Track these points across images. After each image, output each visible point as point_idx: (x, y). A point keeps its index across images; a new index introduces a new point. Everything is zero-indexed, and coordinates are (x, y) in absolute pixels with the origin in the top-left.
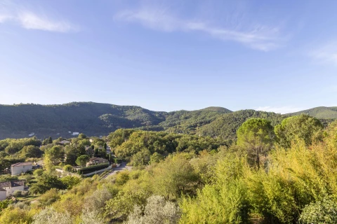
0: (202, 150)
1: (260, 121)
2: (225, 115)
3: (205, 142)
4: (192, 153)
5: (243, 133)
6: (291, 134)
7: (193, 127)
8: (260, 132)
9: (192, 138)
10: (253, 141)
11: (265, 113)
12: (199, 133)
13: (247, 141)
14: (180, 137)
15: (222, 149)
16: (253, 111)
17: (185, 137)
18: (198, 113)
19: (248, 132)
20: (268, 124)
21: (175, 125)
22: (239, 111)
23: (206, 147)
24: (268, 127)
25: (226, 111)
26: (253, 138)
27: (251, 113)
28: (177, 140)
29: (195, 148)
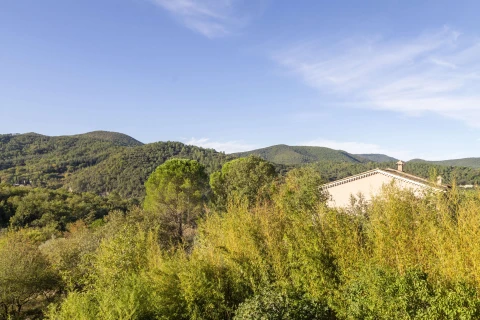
0: (74, 220)
1: (187, 164)
2: (129, 150)
3: (82, 204)
4: (51, 227)
5: (157, 185)
6: (234, 189)
7: (57, 172)
8: (187, 184)
9: (52, 196)
10: (173, 202)
11: (201, 150)
12: (70, 184)
13: (162, 201)
14: (21, 194)
16: (181, 145)
17: (36, 193)
18: (70, 142)
19: (166, 183)
20: (202, 169)
21: (10, 165)
22: (155, 144)
23: (82, 214)
24: (200, 176)
25: (130, 141)
26: (173, 196)
27: (176, 148)
28: (14, 200)
29: (58, 216)
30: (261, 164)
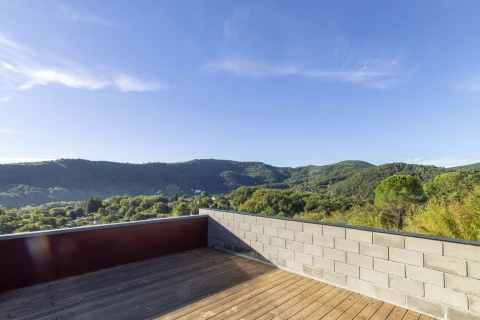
0: (334, 210)
1: (404, 178)
2: (365, 170)
3: (338, 202)
4: (323, 213)
5: (383, 192)
6: (444, 194)
7: (324, 185)
8: (404, 191)
9: (322, 197)
10: (394, 201)
11: (422, 166)
12: (331, 191)
13: (387, 201)
14: (308, 196)
15: (355, 209)
16: (404, 165)
17: (314, 196)
18: (330, 168)
19: (389, 190)
20: (415, 181)
21: (302, 182)
22: (384, 165)
23: (339, 207)
24: (415, 187)
25: (366, 165)
26: (395, 198)
27: (400, 167)
28: (305, 199)
29: (326, 208)
30: (470, 176)
